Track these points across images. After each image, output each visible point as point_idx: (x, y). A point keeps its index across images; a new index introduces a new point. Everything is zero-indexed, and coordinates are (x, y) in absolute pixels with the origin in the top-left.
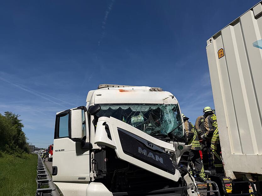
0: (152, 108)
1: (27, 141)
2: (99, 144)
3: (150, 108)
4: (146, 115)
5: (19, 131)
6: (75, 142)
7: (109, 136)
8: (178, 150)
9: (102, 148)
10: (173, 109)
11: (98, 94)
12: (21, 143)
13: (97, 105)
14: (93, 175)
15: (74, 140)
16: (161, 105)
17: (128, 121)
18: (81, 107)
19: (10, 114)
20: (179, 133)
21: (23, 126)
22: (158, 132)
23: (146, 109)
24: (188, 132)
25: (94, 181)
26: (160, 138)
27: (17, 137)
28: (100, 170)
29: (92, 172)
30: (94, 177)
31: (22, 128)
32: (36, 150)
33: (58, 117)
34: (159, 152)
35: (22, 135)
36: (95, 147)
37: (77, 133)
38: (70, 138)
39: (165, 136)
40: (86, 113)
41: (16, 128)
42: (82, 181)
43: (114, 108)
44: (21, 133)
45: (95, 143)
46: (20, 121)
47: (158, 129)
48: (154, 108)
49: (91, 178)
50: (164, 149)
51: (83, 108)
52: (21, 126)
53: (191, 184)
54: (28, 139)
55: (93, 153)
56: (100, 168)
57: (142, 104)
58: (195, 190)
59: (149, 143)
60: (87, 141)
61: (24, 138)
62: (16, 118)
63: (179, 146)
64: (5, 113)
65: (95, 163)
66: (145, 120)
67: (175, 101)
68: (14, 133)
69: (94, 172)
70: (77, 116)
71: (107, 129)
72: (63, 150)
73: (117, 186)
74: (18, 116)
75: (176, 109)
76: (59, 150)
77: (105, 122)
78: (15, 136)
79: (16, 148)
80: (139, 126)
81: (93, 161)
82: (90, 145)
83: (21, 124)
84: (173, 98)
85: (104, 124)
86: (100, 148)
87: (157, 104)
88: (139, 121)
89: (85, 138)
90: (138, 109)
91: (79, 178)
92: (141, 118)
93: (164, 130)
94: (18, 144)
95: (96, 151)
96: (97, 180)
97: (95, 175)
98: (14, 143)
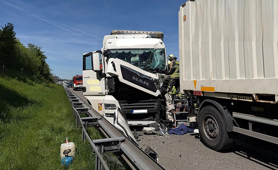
0: (145, 51)
1: (51, 72)
2: (110, 74)
3: (144, 51)
4: (141, 56)
5: (43, 63)
6: (96, 73)
7: (115, 70)
8: (161, 78)
9: (112, 76)
10: (160, 52)
11: (109, 42)
12: (46, 74)
13: (109, 50)
14: (107, 91)
15: (95, 71)
16: (152, 49)
17: (129, 61)
18: (98, 51)
19: (33, 46)
20: (163, 68)
21: (46, 58)
22: (148, 67)
23: (141, 52)
24: (172, 67)
25: (108, 95)
26: (149, 71)
27: (42, 68)
28: (111, 89)
29: (106, 89)
30: (108, 92)
31: (46, 59)
32: (60, 81)
33: (85, 57)
34: (147, 79)
35: (46, 67)
36: (108, 75)
37: (97, 67)
38: (93, 70)
39: (153, 70)
40: (102, 55)
41: (40, 59)
42: (101, 95)
43: (119, 52)
44: (45, 65)
45: (107, 73)
46: (43, 53)
47: (148, 65)
48: (147, 51)
49: (106, 93)
50: (151, 78)
51: (100, 52)
52: (44, 57)
53: (169, 100)
54: (52, 70)
55: (107, 79)
56: (111, 87)
57: (138, 49)
58: (171, 103)
59: (140, 74)
60: (103, 72)
61: (48, 70)
62: (39, 50)
63: (161, 76)
64: (28, 44)
65: (108, 85)
66: (140, 59)
67: (163, 46)
68: (39, 64)
69: (107, 90)
70: (96, 57)
71: (114, 65)
72: (89, 77)
73: (121, 98)
74: (41, 48)
75: (162, 52)
76: (87, 77)
77: (113, 62)
78: (40, 67)
79: (42, 78)
80: (136, 64)
81: (107, 83)
82: (105, 75)
83: (44, 56)
84: (162, 43)
85: (112, 62)
86: (111, 77)
87: (149, 49)
88: (136, 60)
89: (102, 70)
90: (136, 52)
91: (99, 93)
92: (137, 58)
93: (152, 66)
94: (43, 75)
95: (109, 78)
96: (109, 94)
97: (108, 91)
98: (40, 74)
